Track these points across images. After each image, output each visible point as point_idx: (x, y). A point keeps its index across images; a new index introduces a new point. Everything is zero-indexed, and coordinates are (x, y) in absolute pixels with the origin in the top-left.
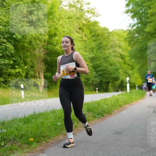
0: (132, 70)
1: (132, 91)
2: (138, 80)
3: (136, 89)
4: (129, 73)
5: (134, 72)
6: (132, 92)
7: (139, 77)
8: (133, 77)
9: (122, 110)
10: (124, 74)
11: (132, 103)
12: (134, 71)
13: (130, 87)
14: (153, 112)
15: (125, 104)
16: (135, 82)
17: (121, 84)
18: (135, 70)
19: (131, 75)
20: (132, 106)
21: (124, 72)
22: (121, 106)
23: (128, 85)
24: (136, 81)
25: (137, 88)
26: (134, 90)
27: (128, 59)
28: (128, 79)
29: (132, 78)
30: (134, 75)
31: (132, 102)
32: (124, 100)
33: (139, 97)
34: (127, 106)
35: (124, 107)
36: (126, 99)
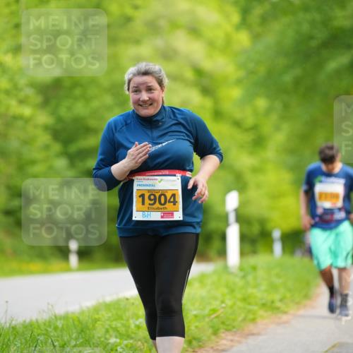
0: (251, 153)
1: (252, 260)
3: (271, 250)
6: (254, 268)
8: (259, 186)
11: (251, 327)
12: (264, 155)
13: (243, 238)
15: (215, 333)
18: (270, 154)
19: (249, 177)
20: (251, 340)
22: (199, 340)
23: (233, 233)
24: (272, 209)
25: (278, 247)
26: (261, 259)
27: (236, 93)
28: (232, 201)
29: (252, 193)
31: (254, 320)
32: (211, 312)
33: (288, 295)
34: (224, 342)
35: (212, 348)
36: (223, 305)
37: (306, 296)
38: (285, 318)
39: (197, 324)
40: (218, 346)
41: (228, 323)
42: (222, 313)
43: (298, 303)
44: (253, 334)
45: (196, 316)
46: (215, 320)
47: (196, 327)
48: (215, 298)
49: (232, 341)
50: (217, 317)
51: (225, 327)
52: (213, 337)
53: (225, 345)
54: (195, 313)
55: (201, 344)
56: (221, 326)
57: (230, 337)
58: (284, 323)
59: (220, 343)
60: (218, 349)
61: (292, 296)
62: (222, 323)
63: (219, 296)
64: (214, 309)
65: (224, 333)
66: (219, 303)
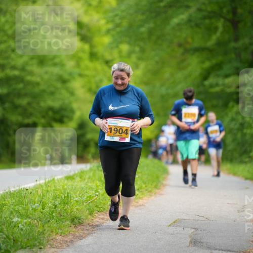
9: (81, 233)
14: (191, 242)
15: (91, 214)
17: (80, 132)
27: (107, 40)
32: (88, 199)
33: (144, 186)
34: (97, 220)
35: (89, 224)
36: (97, 194)
37: (156, 187)
38: (141, 202)
39: (77, 207)
41: (100, 206)
42: (96, 199)
43: (150, 192)
45: (77, 202)
46: (91, 204)
47: (77, 209)
48: (91, 188)
49: (103, 219)
50: (92, 202)
51: (98, 209)
52: (89, 217)
54: (76, 199)
55: (81, 221)
56: (95, 208)
57: (102, 216)
58: (140, 205)
59: (94, 221)
60: (92, 225)
61: (146, 186)
62: (96, 206)
63: (94, 187)
64: (90, 197)
65: (97, 213)
66: (94, 192)
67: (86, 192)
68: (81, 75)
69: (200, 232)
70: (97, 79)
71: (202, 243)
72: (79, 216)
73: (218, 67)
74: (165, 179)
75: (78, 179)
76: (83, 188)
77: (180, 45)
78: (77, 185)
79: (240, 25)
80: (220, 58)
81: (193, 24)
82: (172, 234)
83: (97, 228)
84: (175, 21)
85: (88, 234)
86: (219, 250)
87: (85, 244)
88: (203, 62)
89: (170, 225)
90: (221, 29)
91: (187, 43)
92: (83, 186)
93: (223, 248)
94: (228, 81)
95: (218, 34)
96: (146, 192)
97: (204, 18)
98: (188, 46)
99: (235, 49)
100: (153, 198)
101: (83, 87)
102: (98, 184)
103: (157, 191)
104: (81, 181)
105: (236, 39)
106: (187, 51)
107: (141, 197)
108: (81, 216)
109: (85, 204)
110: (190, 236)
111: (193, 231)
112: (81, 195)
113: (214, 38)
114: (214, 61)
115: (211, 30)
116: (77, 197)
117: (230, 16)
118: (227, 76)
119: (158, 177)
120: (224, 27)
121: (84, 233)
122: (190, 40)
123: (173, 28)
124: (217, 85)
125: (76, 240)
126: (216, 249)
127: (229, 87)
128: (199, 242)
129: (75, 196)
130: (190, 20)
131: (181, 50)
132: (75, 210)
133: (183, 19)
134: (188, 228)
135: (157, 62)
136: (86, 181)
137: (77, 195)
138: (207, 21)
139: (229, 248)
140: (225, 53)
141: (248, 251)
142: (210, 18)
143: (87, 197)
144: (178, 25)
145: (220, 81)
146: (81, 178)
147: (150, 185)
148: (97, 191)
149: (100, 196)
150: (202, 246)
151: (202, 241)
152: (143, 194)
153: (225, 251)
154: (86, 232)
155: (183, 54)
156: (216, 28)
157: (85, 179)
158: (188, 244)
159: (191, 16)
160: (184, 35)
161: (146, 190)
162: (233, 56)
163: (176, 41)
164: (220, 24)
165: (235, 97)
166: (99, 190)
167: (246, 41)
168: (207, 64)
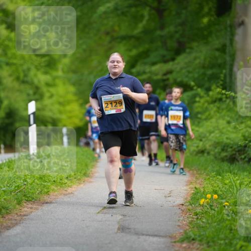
0: (46, 73)
2: (68, 108)
4: (36, 81)
5: (54, 78)
7: (71, 97)
8: (52, 96)
9: (9, 224)
10: (16, 85)
12: (55, 73)
14: (119, 229)
16: (57, 116)
17: (7, 121)
18: (60, 73)
19: (44, 89)
21: (18, 78)
22: (7, 209)
23: (33, 130)
24: (60, 112)
28: (32, 107)
29: (47, 101)
30: (52, 90)
31: (47, 193)
33: (73, 174)
34: (26, 209)
35: (17, 214)
36: (25, 183)
37: (85, 174)
38: (70, 190)
39: (5, 197)
40: (20, 212)
41: (28, 196)
42: (24, 188)
43: (79, 179)
44: (47, 203)
45: (5, 191)
46: (19, 194)
47: (5, 199)
48: (19, 178)
49: (31, 208)
50: (20, 192)
51: (26, 199)
52: (18, 206)
53: (26, 211)
54: (4, 189)
55: (8, 211)
56: (23, 198)
57: (30, 206)
58: (69, 194)
59: (23, 210)
60: (21, 215)
61: (75, 175)
62: (24, 196)
63: (22, 176)
64: (18, 186)
65: (25, 203)
66: (22, 181)
67: (14, 182)
68: (8, 64)
69: (128, 218)
70: (25, 67)
71: (130, 229)
72: (7, 206)
73: (145, 55)
74: (94, 166)
75: (6, 169)
76: (11, 178)
77: (107, 33)
78: (5, 175)
79: (166, 13)
80: (147, 46)
81: (119, 12)
82: (100, 221)
83: (25, 217)
84: (102, 9)
85: (16, 224)
86: (147, 235)
87: (13, 234)
88: (130, 50)
89: (99, 213)
90: (147, 18)
91: (114, 31)
92: (11, 175)
93: (149, 233)
94: (155, 68)
95: (144, 22)
96: (76, 180)
97: (130, 6)
98: (115, 35)
99: (162, 36)
100: (82, 186)
101: (10, 75)
102: (27, 174)
103: (86, 179)
104: (8, 171)
105: (162, 27)
106: (114, 39)
107: (70, 185)
108: (9, 206)
109: (13, 193)
110: (118, 222)
111: (121, 217)
112: (8, 185)
113: (141, 26)
114: (141, 49)
115: (137, 18)
116: (4, 187)
117: (155, 4)
118: (154, 64)
119: (86, 165)
120: (150, 15)
121: (11, 223)
122: (116, 28)
123: (100, 17)
124: (144, 73)
125: (3, 230)
126: (143, 235)
127: (156, 75)
128: (127, 228)
129: (2, 186)
130: (116, 9)
131: (108, 38)
132: (3, 200)
133: (109, 8)
134: (116, 214)
135: (85, 50)
136: (14, 170)
137: (5, 185)
138: (133, 9)
139: (156, 233)
140: (152, 41)
141: (174, 235)
142: (136, 6)
143: (16, 187)
144: (105, 13)
145: (147, 69)
146: (9, 167)
147: (79, 173)
148: (25, 180)
149: (29, 185)
150: (130, 232)
151: (130, 227)
152: (71, 182)
153: (152, 236)
154: (13, 222)
155: (110, 42)
156: (142, 16)
157: (13, 169)
158: (116, 230)
159: (116, 4)
160: (111, 23)
161: (75, 178)
162: (159, 44)
163: (103, 29)
164: (146, 12)
165: (162, 84)
166: (28, 180)
167: (172, 29)
168: (134, 52)
